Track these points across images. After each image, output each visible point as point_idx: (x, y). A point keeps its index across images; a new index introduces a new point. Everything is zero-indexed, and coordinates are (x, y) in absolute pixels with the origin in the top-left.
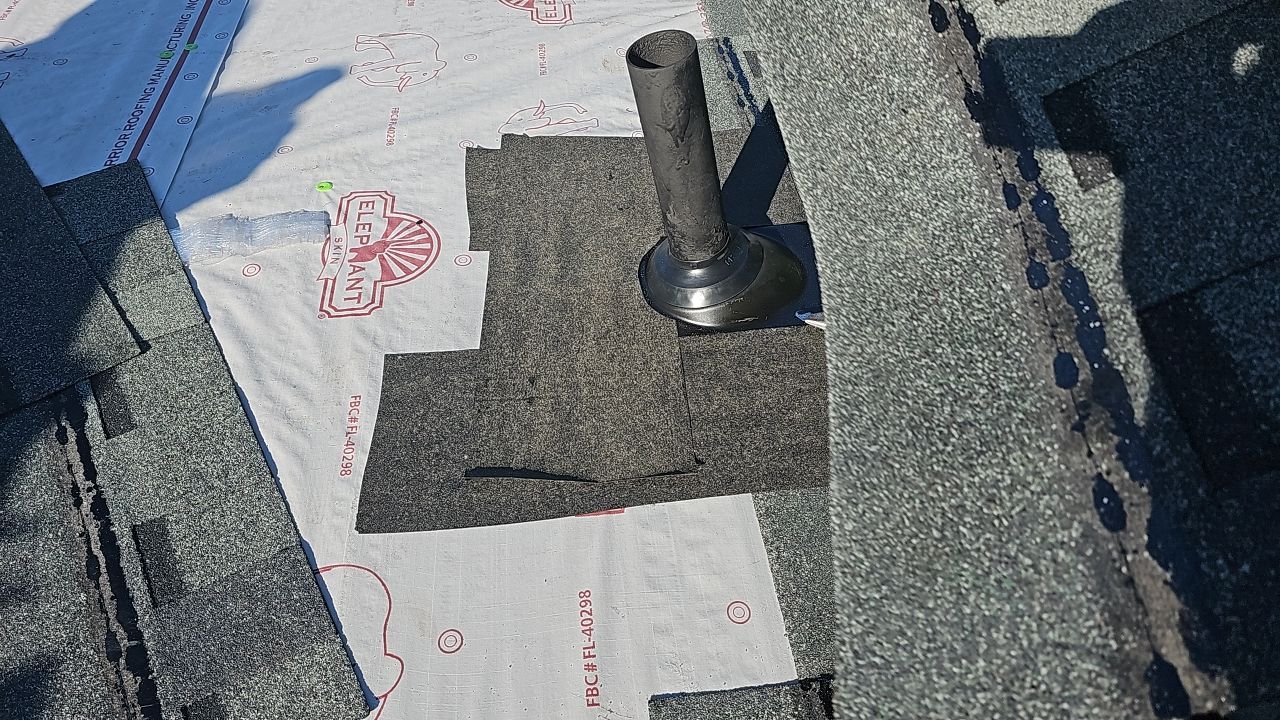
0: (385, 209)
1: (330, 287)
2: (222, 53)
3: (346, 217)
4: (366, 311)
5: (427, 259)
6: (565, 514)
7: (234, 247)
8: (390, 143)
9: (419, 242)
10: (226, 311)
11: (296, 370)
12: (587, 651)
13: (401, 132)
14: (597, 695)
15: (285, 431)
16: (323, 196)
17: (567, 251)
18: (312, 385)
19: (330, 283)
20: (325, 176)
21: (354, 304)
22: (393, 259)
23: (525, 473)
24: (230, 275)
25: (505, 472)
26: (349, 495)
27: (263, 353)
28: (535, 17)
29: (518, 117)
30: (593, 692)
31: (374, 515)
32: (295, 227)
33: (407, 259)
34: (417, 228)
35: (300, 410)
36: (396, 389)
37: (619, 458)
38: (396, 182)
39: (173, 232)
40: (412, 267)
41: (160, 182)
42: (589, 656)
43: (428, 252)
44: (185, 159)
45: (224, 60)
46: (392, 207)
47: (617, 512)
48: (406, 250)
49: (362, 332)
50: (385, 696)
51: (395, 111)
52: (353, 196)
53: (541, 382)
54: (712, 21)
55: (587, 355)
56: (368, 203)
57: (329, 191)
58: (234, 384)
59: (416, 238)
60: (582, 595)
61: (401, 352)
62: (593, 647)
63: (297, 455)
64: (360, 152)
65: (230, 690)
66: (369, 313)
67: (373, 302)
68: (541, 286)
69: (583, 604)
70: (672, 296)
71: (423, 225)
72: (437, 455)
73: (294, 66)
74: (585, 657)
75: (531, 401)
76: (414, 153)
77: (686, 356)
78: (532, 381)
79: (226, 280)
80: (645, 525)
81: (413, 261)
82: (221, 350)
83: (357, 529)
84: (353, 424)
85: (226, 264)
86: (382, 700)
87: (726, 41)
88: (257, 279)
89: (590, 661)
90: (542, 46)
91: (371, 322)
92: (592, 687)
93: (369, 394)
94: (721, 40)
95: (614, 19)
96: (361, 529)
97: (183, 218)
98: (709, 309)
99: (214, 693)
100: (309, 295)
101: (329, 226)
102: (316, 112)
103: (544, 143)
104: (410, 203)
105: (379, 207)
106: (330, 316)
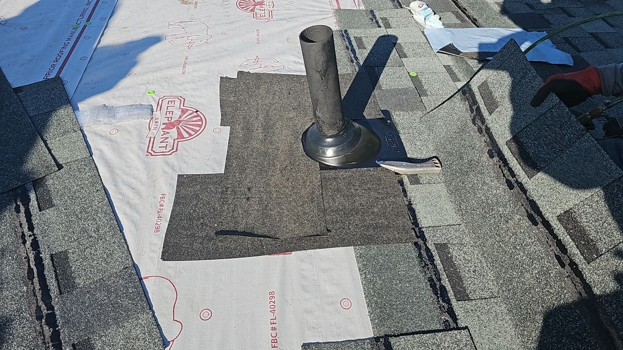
0: (180, 105)
1: (152, 141)
2: (103, 27)
3: (161, 107)
4: (170, 153)
5: (200, 129)
6: (263, 254)
7: (106, 120)
8: (183, 73)
9: (196, 121)
10: (101, 151)
11: (134, 181)
12: (272, 321)
13: (189, 68)
14: (277, 342)
15: (128, 210)
16: (150, 98)
17: (267, 128)
18: (142, 188)
19: (152, 139)
20: (151, 87)
21: (164, 150)
22: (183, 128)
23: (244, 234)
24: (104, 134)
25: (235, 233)
26: (158, 242)
27: (118, 172)
28: (255, 17)
29: (245, 63)
30: (274, 341)
31: (171, 252)
32: (136, 112)
33: (190, 129)
34: (195, 114)
35: (135, 200)
36: (183, 191)
37: (290, 229)
38: (186, 92)
39: (76, 112)
40: (193, 133)
41: (70, 88)
42: (273, 323)
43: (200, 126)
44: (83, 77)
45: (104, 31)
46: (184, 104)
47: (289, 254)
48: (189, 125)
49: (167, 163)
50: (173, 341)
51: (187, 59)
52: (165, 97)
53: (253, 190)
54: (339, 22)
55: (276, 178)
56: (172, 101)
57: (153, 95)
58: (104, 186)
59: (195, 119)
60: (270, 293)
61: (186, 174)
62: (275, 319)
63: (134, 222)
64: (168, 77)
65: (96, 336)
66: (171, 154)
67: (173, 149)
68: (255, 144)
69: (271, 298)
70: (318, 151)
71: (198, 113)
72: (202, 224)
73: (138, 35)
74: (271, 324)
75: (248, 199)
76: (195, 78)
77: (323, 180)
78: (249, 189)
79: (101, 136)
80: (302, 261)
81: (193, 130)
82: (97, 170)
83: (161, 259)
84: (161, 208)
85: (102, 128)
86: (171, 343)
87: (346, 31)
88: (117, 136)
89: (274, 326)
90: (258, 30)
91: (172, 159)
92: (274, 338)
93: (169, 193)
94: (343, 31)
95: (292, 19)
96: (163, 259)
97: (80, 105)
98: (336, 157)
99: (88, 337)
100: (142, 145)
101: (152, 112)
102: (148, 57)
103: (258, 76)
104: (192, 102)
105: (177, 103)
106: (152, 155)
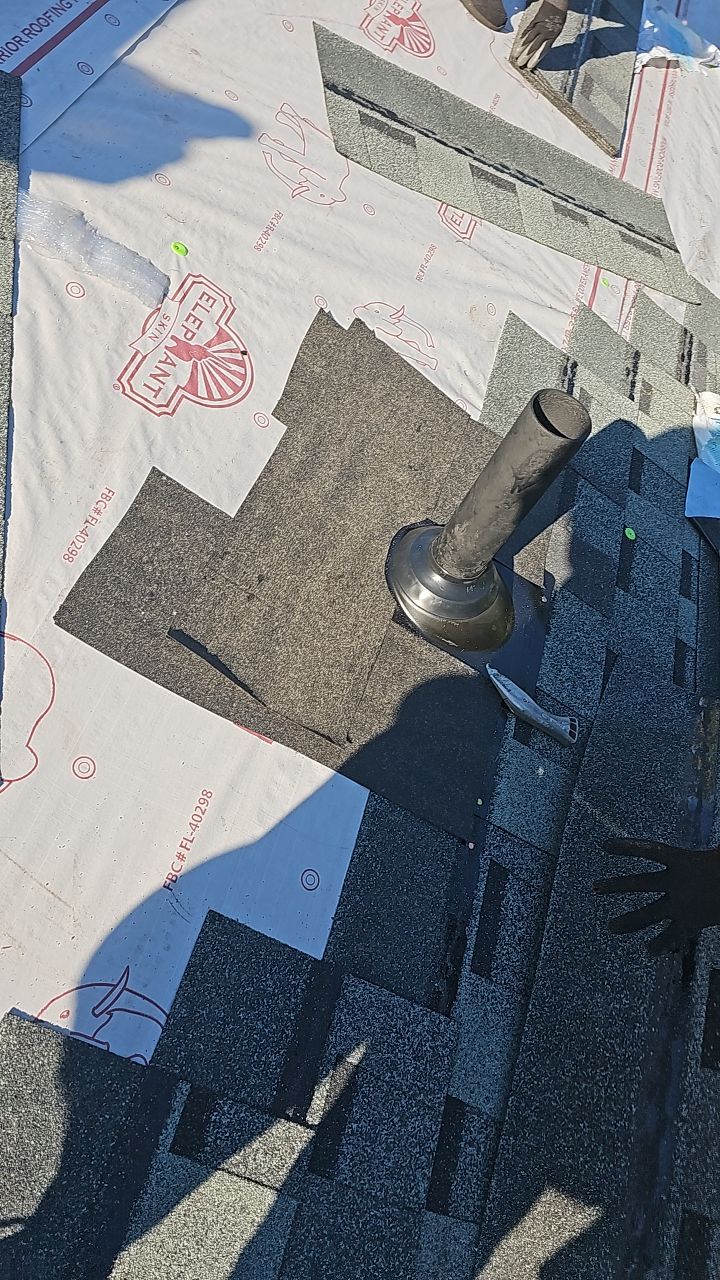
0: (221, 316)
3: (185, 296)
4: (158, 411)
6: (226, 715)
8: (258, 247)
9: (233, 373)
10: (34, 316)
11: (70, 426)
12: (185, 842)
13: (273, 244)
14: (175, 882)
15: (34, 480)
16: (174, 259)
18: (77, 452)
19: (139, 358)
20: (187, 238)
21: (150, 395)
22: (204, 372)
23: (214, 661)
24: (54, 281)
25: (199, 648)
26: (64, 580)
27: (49, 387)
28: (442, 212)
29: (376, 307)
30: (173, 877)
31: (75, 616)
32: (135, 276)
34: (239, 357)
35: (56, 470)
36: (147, 506)
37: (290, 694)
38: (244, 295)
39: (22, 193)
40: (217, 395)
41: (34, 122)
42: (185, 847)
43: (237, 389)
44: (67, 114)
46: (228, 319)
47: (268, 741)
48: (219, 373)
51: (278, 216)
52: (201, 279)
53: (268, 584)
56: (210, 297)
57: (181, 256)
58: (10, 401)
59: (234, 367)
60: (205, 793)
61: (168, 474)
62: (191, 842)
63: (34, 513)
64: (228, 236)
66: (159, 415)
67: (167, 406)
69: (202, 801)
71: (245, 357)
72: (152, 594)
73: (212, 88)
74: (181, 846)
75: (250, 597)
76: (275, 276)
77: (388, 642)
78: (261, 579)
79: (48, 283)
80: (282, 766)
81: (220, 388)
82: (12, 356)
83: (55, 618)
84: (95, 515)
85: (56, 266)
88: (77, 305)
89: (183, 851)
90: (433, 248)
91: (157, 424)
92: (174, 873)
93: (122, 497)
94: (571, 361)
95: (503, 269)
96: (59, 619)
100: (116, 357)
101: (165, 295)
103: (385, 354)
104: (245, 326)
105: (217, 310)
106: (123, 392)
